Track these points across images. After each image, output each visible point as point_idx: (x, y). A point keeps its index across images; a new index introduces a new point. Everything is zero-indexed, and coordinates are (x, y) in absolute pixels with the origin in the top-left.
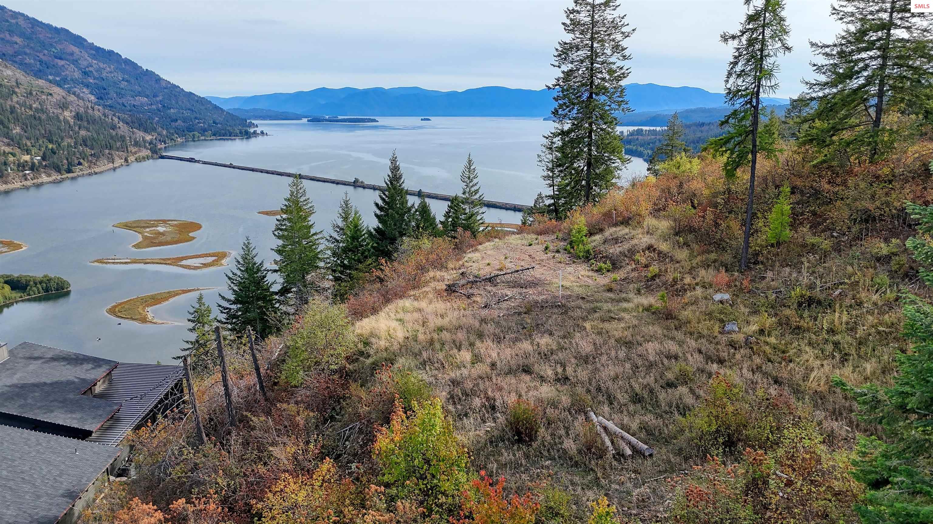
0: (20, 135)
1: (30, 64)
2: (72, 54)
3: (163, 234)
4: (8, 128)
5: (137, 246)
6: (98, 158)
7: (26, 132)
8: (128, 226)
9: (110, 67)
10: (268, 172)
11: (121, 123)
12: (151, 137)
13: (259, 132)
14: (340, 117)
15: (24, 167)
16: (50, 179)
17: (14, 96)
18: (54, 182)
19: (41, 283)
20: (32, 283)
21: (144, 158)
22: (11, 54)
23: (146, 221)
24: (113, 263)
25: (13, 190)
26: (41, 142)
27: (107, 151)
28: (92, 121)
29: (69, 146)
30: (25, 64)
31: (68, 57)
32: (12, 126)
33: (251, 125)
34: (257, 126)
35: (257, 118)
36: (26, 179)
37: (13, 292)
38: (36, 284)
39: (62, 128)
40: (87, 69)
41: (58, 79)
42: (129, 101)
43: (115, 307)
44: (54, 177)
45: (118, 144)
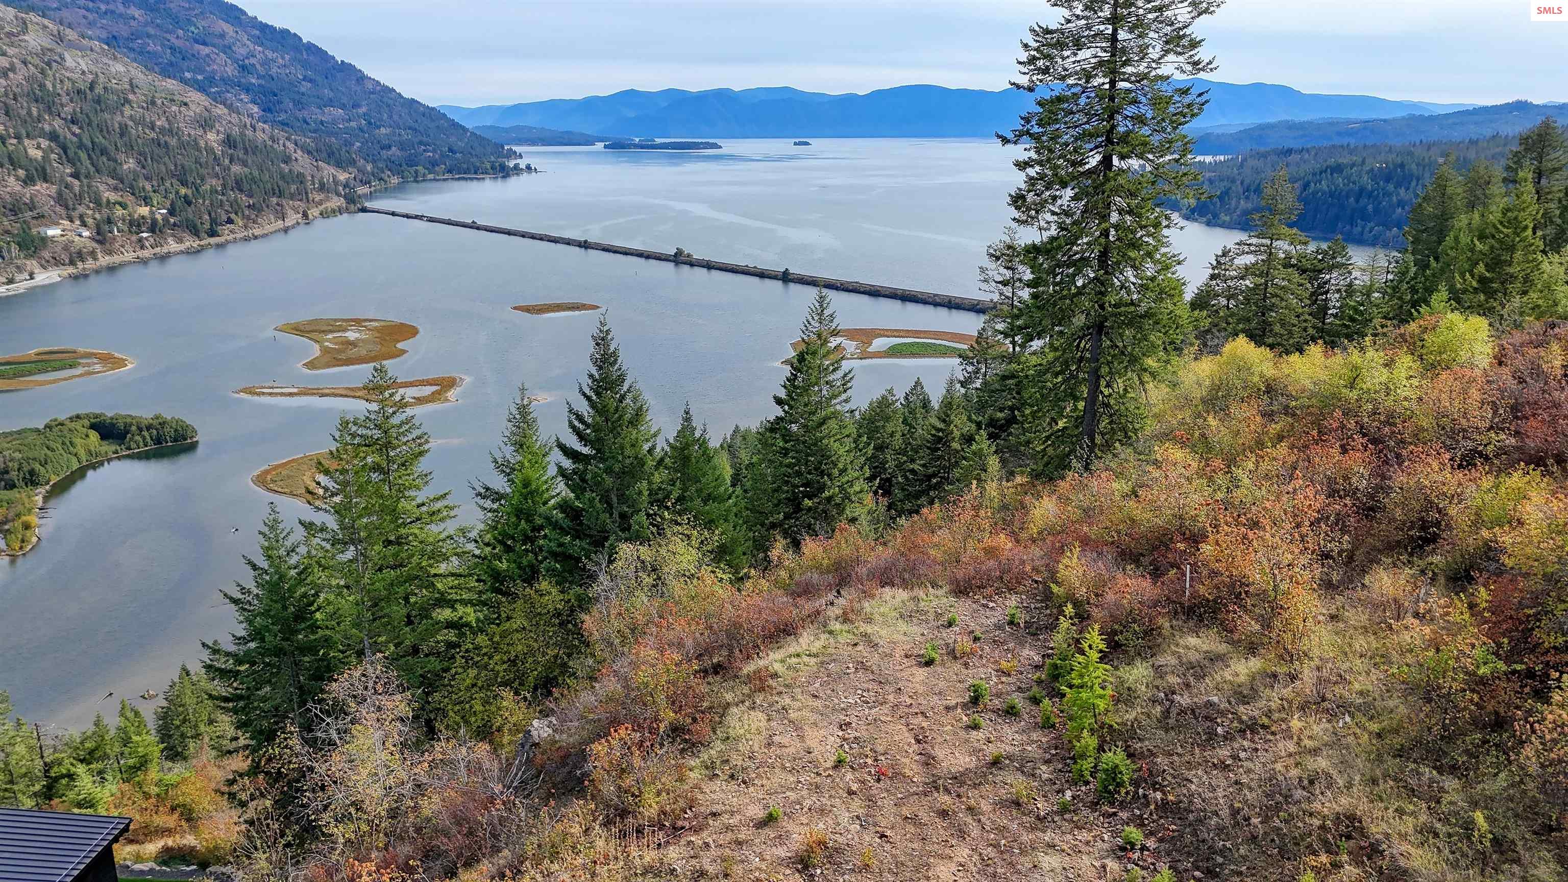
0: (135, 171)
1: (155, 53)
2: (222, 36)
3: (353, 344)
4: (116, 161)
5: (311, 365)
6: (260, 210)
7: (144, 167)
8: (299, 330)
9: (283, 58)
10: (533, 237)
11: (299, 151)
12: (347, 176)
13: (523, 166)
14: (659, 141)
15: (139, 225)
16: (182, 247)
17: (127, 106)
18: (188, 252)
19: (149, 428)
20: (134, 428)
21: (334, 211)
22: (125, 35)
23: (328, 322)
24: (270, 394)
25: (122, 265)
26: (168, 184)
27: (274, 200)
28: (252, 149)
29: (214, 191)
30: (148, 52)
31: (216, 41)
32: (121, 157)
33: (512, 154)
34: (521, 156)
35: (521, 142)
36: (142, 247)
37: (104, 443)
38: (140, 429)
39: (203, 160)
40: (247, 61)
41: (200, 77)
42: (315, 114)
43: (267, 472)
44: (188, 244)
45: (293, 187)
